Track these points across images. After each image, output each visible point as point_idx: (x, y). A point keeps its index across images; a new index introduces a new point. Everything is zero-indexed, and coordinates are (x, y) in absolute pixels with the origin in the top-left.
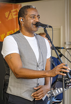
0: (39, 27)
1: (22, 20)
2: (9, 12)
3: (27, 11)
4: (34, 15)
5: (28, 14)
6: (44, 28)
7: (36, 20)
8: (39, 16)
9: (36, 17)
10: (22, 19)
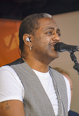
0: (61, 51)
1: (28, 39)
2: (10, 36)
3: (39, 22)
4: (52, 28)
5: (41, 28)
6: (71, 51)
7: (55, 38)
8: (59, 32)
9: (55, 32)
10: (30, 38)
